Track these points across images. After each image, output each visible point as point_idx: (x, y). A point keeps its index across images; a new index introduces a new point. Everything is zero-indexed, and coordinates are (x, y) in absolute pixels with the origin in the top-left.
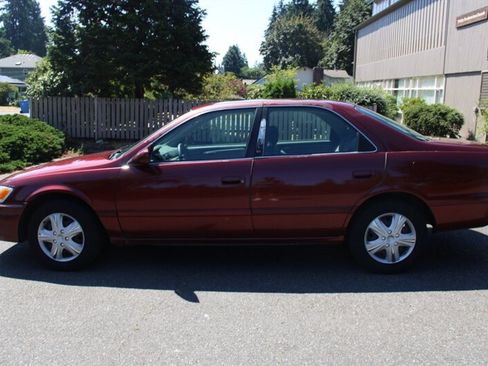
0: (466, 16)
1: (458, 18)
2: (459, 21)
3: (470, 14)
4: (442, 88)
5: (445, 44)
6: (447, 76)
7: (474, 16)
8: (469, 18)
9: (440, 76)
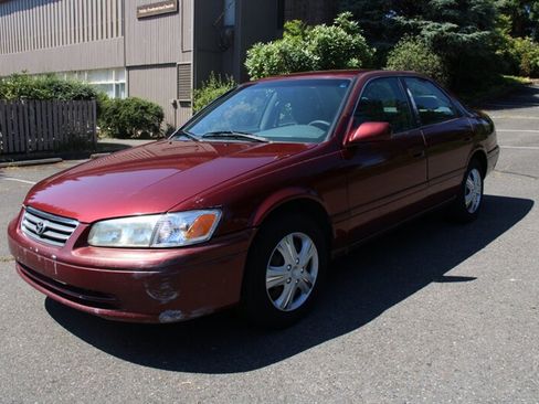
0: (151, 6)
1: (139, 8)
2: (141, 11)
3: (155, 5)
4: (124, 81)
5: (123, 34)
6: (129, 68)
7: (161, 8)
8: (153, 9)
9: (118, 69)
